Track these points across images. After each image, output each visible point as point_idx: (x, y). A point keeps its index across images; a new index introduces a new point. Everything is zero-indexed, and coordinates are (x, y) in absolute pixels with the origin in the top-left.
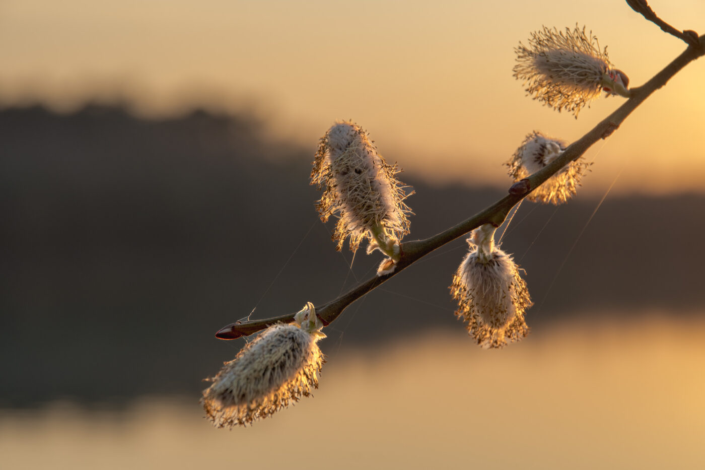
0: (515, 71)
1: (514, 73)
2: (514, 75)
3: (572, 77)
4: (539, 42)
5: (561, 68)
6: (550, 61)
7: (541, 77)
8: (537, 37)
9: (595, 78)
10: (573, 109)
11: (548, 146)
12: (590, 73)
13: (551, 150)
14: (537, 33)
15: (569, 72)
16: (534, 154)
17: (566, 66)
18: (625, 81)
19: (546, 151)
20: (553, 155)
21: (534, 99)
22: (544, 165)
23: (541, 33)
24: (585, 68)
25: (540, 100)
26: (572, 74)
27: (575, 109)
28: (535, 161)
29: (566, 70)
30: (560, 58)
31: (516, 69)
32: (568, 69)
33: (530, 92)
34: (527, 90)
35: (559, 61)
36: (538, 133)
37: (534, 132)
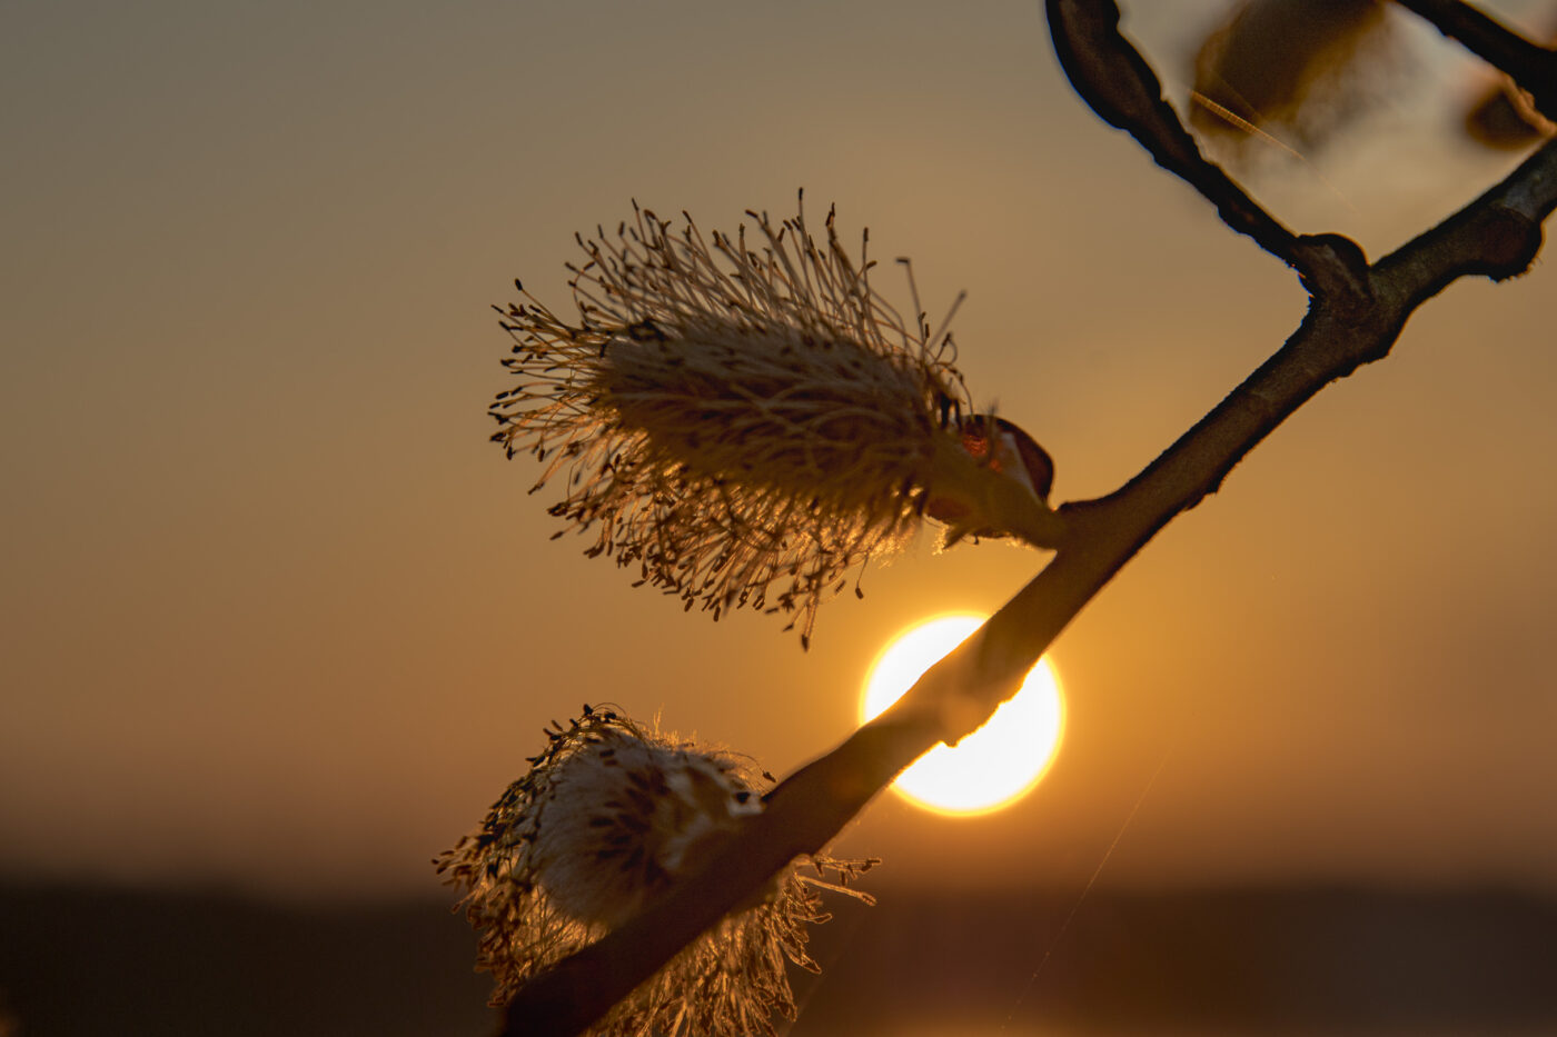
0: (502, 419)
1: (498, 428)
2: (497, 437)
3: (797, 443)
4: (622, 282)
5: (736, 397)
6: (690, 363)
7: (628, 444)
8: (605, 253)
9: (903, 452)
10: (787, 602)
11: (679, 782)
12: (873, 422)
13: (689, 799)
14: (611, 233)
15: (779, 420)
16: (598, 822)
17: (762, 390)
18: (1041, 468)
19: (665, 806)
20: (701, 823)
21: (593, 552)
22: (655, 873)
23: (627, 235)
24: (848, 401)
25: (619, 560)
26: (793, 429)
27: (799, 600)
28: (603, 856)
29: (764, 405)
30: (731, 352)
31: (499, 410)
32: (772, 403)
33: (579, 515)
34: (558, 510)
35: (729, 365)
36: (611, 716)
37: (588, 710)
